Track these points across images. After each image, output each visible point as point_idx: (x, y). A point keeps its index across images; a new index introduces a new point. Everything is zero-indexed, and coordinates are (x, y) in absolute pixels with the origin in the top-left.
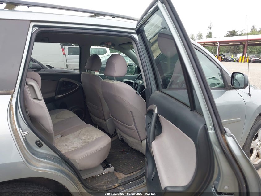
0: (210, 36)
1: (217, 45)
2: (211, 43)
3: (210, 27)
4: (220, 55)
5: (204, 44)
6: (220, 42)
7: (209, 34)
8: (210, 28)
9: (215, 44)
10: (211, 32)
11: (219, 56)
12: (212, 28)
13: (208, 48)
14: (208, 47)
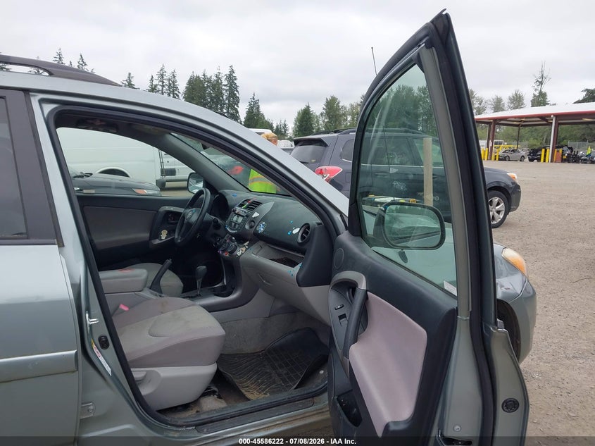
0: (540, 100)
1: (552, 123)
2: (539, 119)
3: (540, 80)
4: (557, 147)
5: (520, 120)
6: (558, 116)
7: (539, 96)
8: (541, 83)
9: (547, 120)
10: (543, 91)
11: (556, 150)
12: (545, 82)
13: (536, 130)
14: (535, 127)
